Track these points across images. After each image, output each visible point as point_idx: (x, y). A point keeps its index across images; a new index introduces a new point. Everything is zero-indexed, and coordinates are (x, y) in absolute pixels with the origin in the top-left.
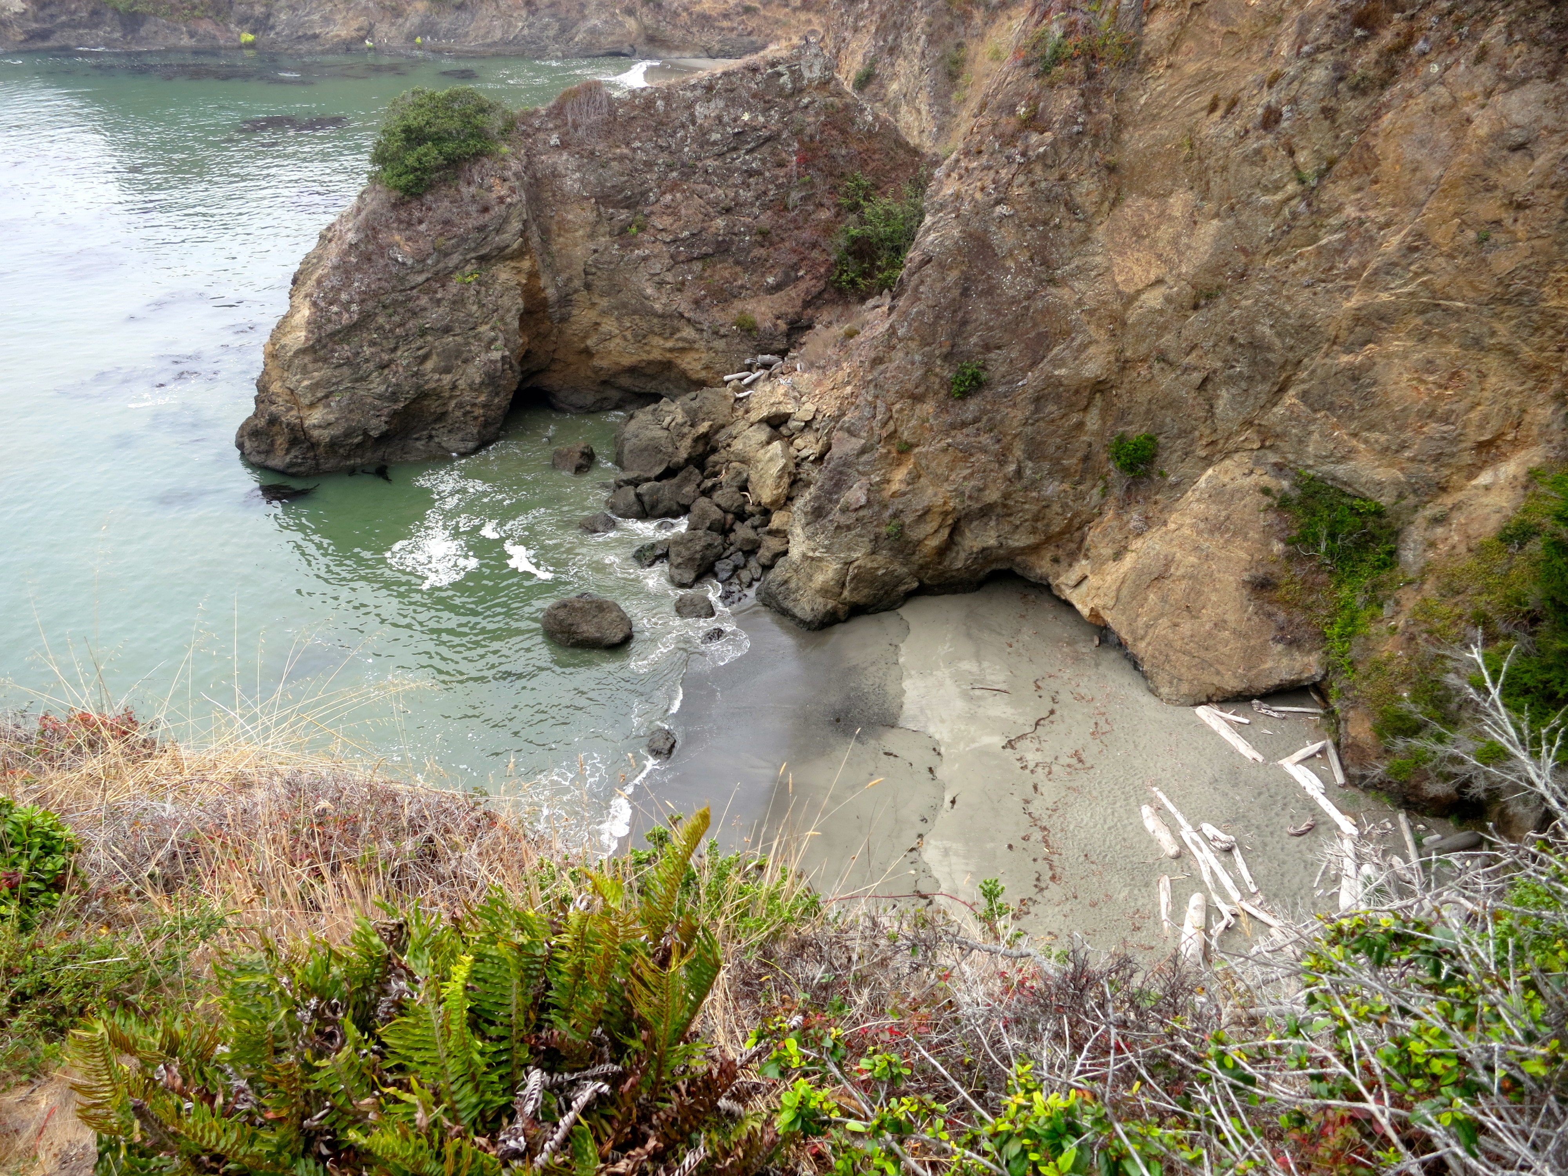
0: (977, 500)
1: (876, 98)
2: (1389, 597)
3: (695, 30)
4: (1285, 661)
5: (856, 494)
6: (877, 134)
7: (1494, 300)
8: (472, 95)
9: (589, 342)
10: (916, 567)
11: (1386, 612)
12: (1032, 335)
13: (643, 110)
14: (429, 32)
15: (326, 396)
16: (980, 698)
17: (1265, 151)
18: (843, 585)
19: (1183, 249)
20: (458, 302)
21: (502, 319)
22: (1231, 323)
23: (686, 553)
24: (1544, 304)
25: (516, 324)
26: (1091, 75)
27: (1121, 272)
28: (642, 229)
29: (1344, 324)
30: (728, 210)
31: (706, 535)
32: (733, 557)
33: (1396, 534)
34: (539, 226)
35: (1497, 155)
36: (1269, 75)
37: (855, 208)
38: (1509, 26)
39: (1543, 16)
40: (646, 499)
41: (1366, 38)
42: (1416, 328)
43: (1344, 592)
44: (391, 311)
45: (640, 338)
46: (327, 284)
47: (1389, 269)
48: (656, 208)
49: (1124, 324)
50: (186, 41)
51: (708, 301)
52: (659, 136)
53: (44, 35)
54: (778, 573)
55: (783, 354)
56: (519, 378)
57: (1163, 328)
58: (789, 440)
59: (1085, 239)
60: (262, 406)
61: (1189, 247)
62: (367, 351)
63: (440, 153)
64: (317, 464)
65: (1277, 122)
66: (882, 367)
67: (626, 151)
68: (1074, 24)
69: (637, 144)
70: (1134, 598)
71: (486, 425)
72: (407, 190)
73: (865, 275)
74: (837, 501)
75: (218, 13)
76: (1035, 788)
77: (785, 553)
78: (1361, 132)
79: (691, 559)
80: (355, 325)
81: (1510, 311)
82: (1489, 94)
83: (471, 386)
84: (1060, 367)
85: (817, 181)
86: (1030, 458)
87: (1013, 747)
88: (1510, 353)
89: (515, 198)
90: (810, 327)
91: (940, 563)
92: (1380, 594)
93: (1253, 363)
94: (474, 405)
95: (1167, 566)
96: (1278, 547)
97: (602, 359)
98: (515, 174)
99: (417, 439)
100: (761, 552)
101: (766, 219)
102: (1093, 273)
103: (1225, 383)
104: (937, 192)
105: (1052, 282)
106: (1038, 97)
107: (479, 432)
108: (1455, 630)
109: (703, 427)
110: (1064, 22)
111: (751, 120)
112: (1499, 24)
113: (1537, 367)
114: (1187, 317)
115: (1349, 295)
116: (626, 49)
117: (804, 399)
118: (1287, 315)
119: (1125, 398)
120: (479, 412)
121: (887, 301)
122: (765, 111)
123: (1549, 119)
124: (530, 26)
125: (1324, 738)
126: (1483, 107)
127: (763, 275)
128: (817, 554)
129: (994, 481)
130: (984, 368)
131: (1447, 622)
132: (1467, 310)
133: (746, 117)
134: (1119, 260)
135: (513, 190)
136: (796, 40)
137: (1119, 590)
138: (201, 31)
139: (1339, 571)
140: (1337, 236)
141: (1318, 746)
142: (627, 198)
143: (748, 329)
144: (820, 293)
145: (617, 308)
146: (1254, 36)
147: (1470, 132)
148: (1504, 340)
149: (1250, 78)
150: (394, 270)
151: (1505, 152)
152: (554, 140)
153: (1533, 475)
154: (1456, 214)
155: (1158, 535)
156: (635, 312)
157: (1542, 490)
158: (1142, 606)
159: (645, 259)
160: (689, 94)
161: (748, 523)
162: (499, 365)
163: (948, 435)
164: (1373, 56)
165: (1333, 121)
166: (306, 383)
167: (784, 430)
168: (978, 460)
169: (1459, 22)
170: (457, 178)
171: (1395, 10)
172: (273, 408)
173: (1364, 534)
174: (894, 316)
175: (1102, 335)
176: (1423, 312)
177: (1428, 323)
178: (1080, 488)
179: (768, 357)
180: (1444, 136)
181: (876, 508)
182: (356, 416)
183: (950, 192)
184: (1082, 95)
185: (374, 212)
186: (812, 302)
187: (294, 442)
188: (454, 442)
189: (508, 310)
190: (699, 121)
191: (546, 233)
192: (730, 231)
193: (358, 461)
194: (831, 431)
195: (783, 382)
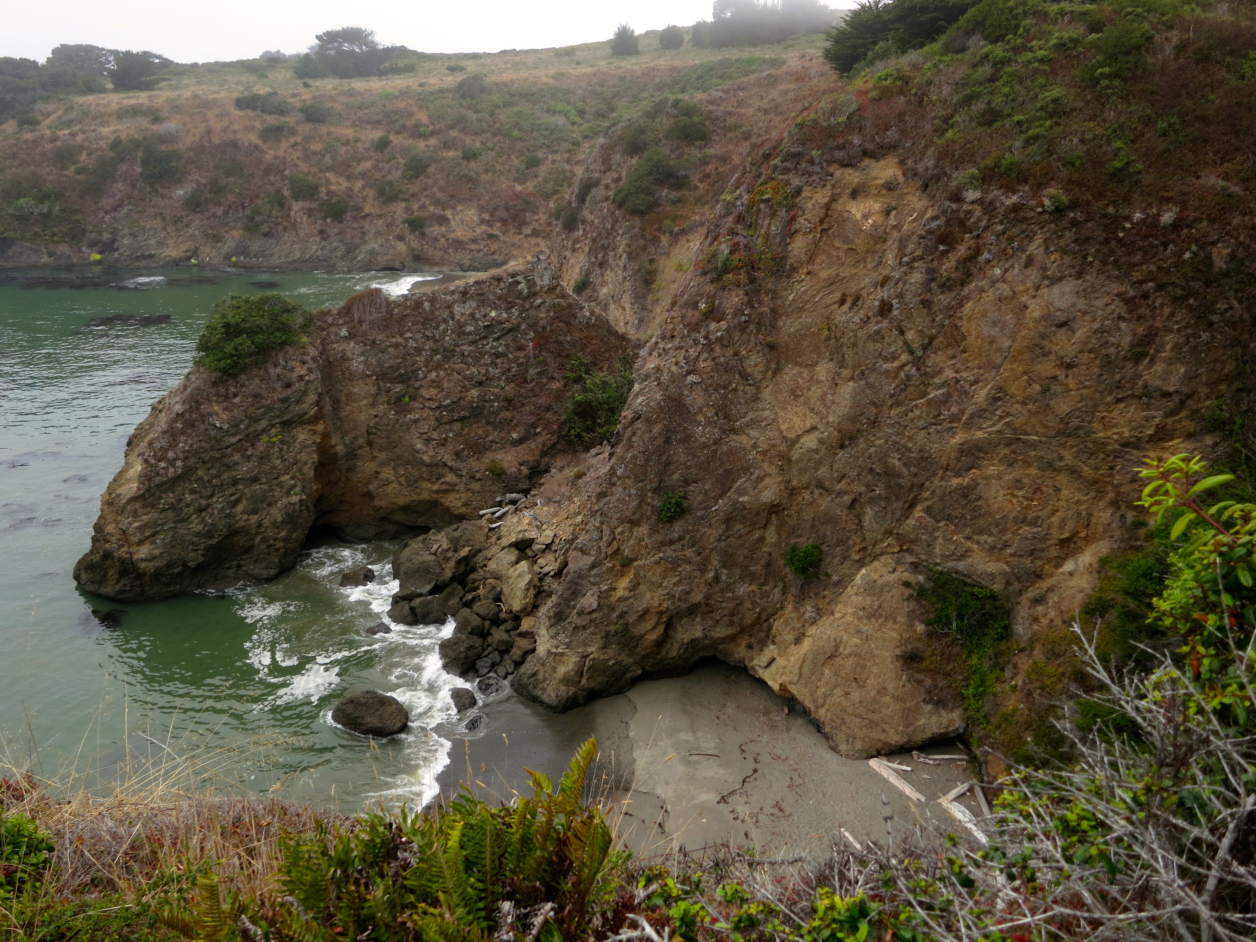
0: (686, 601)
1: (590, 299)
2: (1008, 662)
3: (450, 251)
4: (934, 718)
5: (589, 600)
6: (594, 325)
7: (1059, 434)
8: (279, 299)
9: (371, 487)
10: (639, 657)
11: (1007, 674)
12: (721, 471)
13: (414, 309)
14: (242, 253)
15: (153, 535)
16: (697, 762)
17: (883, 331)
18: (581, 675)
19: (829, 404)
20: (265, 458)
21: (300, 470)
22: (870, 457)
23: (452, 654)
24: (1095, 436)
25: (312, 474)
26: (752, 280)
27: (784, 422)
28: (413, 398)
29: (952, 455)
30: (480, 383)
31: (469, 638)
32: (491, 656)
33: (1008, 613)
34: (331, 398)
35: (1049, 330)
36: (881, 278)
37: (579, 380)
38: (1045, 241)
39: (1067, 234)
40: (418, 611)
41: (947, 251)
42: (1005, 456)
43: (974, 660)
44: (209, 465)
45: (412, 483)
46: (157, 445)
47: (981, 413)
48: (424, 383)
49: (789, 461)
50: (45, 259)
51: (466, 453)
52: (426, 329)
54: (528, 667)
55: (526, 492)
56: (313, 517)
57: (819, 464)
58: (533, 560)
59: (756, 398)
60: (97, 544)
61: (833, 402)
62: (188, 498)
63: (253, 343)
64: (143, 591)
65: (890, 310)
66: (606, 500)
67: (400, 340)
68: (738, 244)
69: (409, 335)
70: (813, 674)
71: (285, 555)
72: (225, 371)
73: (588, 430)
74: (574, 607)
75: (73, 239)
76: (746, 835)
77: (533, 650)
78: (951, 316)
79: (458, 658)
80: (179, 477)
81: (1071, 442)
82: (1037, 288)
83: (274, 524)
84: (743, 495)
85: (549, 360)
86: (724, 566)
87: (726, 802)
88: (1074, 472)
89: (313, 377)
90: (547, 471)
91: (658, 653)
92: (1001, 660)
93: (888, 487)
94: (276, 539)
95: (837, 647)
96: (920, 628)
97: (381, 500)
98: (312, 358)
99: (228, 568)
100: (513, 650)
101: (510, 390)
102: (763, 424)
103: (869, 503)
104: (642, 367)
105: (734, 431)
106: (714, 296)
107: (280, 561)
108: (1061, 685)
109: (465, 552)
110: (730, 243)
111: (498, 316)
112: (1038, 240)
113: (1096, 482)
114: (837, 454)
115: (954, 433)
116: (397, 265)
117: (544, 527)
118: (910, 450)
119: (795, 516)
120: (280, 544)
121: (607, 449)
122: (508, 309)
123: (1081, 304)
124: (323, 248)
125: (971, 778)
126: (1034, 297)
127: (509, 432)
128: (560, 650)
129: (698, 586)
130: (685, 498)
131: (1054, 679)
132: (1040, 441)
133: (493, 314)
134: (782, 413)
135: (310, 370)
136: (529, 258)
137: (801, 668)
138: (58, 252)
139: (968, 643)
140: (941, 391)
141: (966, 786)
142: (401, 375)
143: (498, 474)
144: (554, 445)
145: (393, 460)
146: (868, 251)
147: (1027, 315)
148: (1069, 463)
149: (867, 280)
150: (213, 433)
151: (1053, 329)
152: (344, 332)
153: (1103, 562)
154: (1025, 373)
155: (827, 623)
156: (407, 463)
157: (1111, 573)
158: (820, 680)
159: (416, 421)
160: (449, 297)
161: (502, 627)
162: (298, 506)
163: (660, 551)
164: (953, 263)
165: (930, 310)
166: (136, 524)
167: (529, 552)
168: (684, 570)
169: (1011, 240)
170: (266, 361)
171: (965, 232)
172: (107, 546)
173: (984, 614)
174: (613, 460)
175: (773, 470)
176: (1008, 445)
177: (1013, 452)
178: (765, 588)
179: (514, 495)
180: (1009, 318)
181: (606, 611)
182: (177, 551)
183: (652, 366)
184: (747, 294)
185: (198, 389)
186: (548, 452)
187: (123, 573)
188: (259, 570)
189: (305, 464)
190: (457, 318)
191: (336, 403)
192: (483, 399)
193: (178, 587)
194: (567, 551)
195: (527, 514)
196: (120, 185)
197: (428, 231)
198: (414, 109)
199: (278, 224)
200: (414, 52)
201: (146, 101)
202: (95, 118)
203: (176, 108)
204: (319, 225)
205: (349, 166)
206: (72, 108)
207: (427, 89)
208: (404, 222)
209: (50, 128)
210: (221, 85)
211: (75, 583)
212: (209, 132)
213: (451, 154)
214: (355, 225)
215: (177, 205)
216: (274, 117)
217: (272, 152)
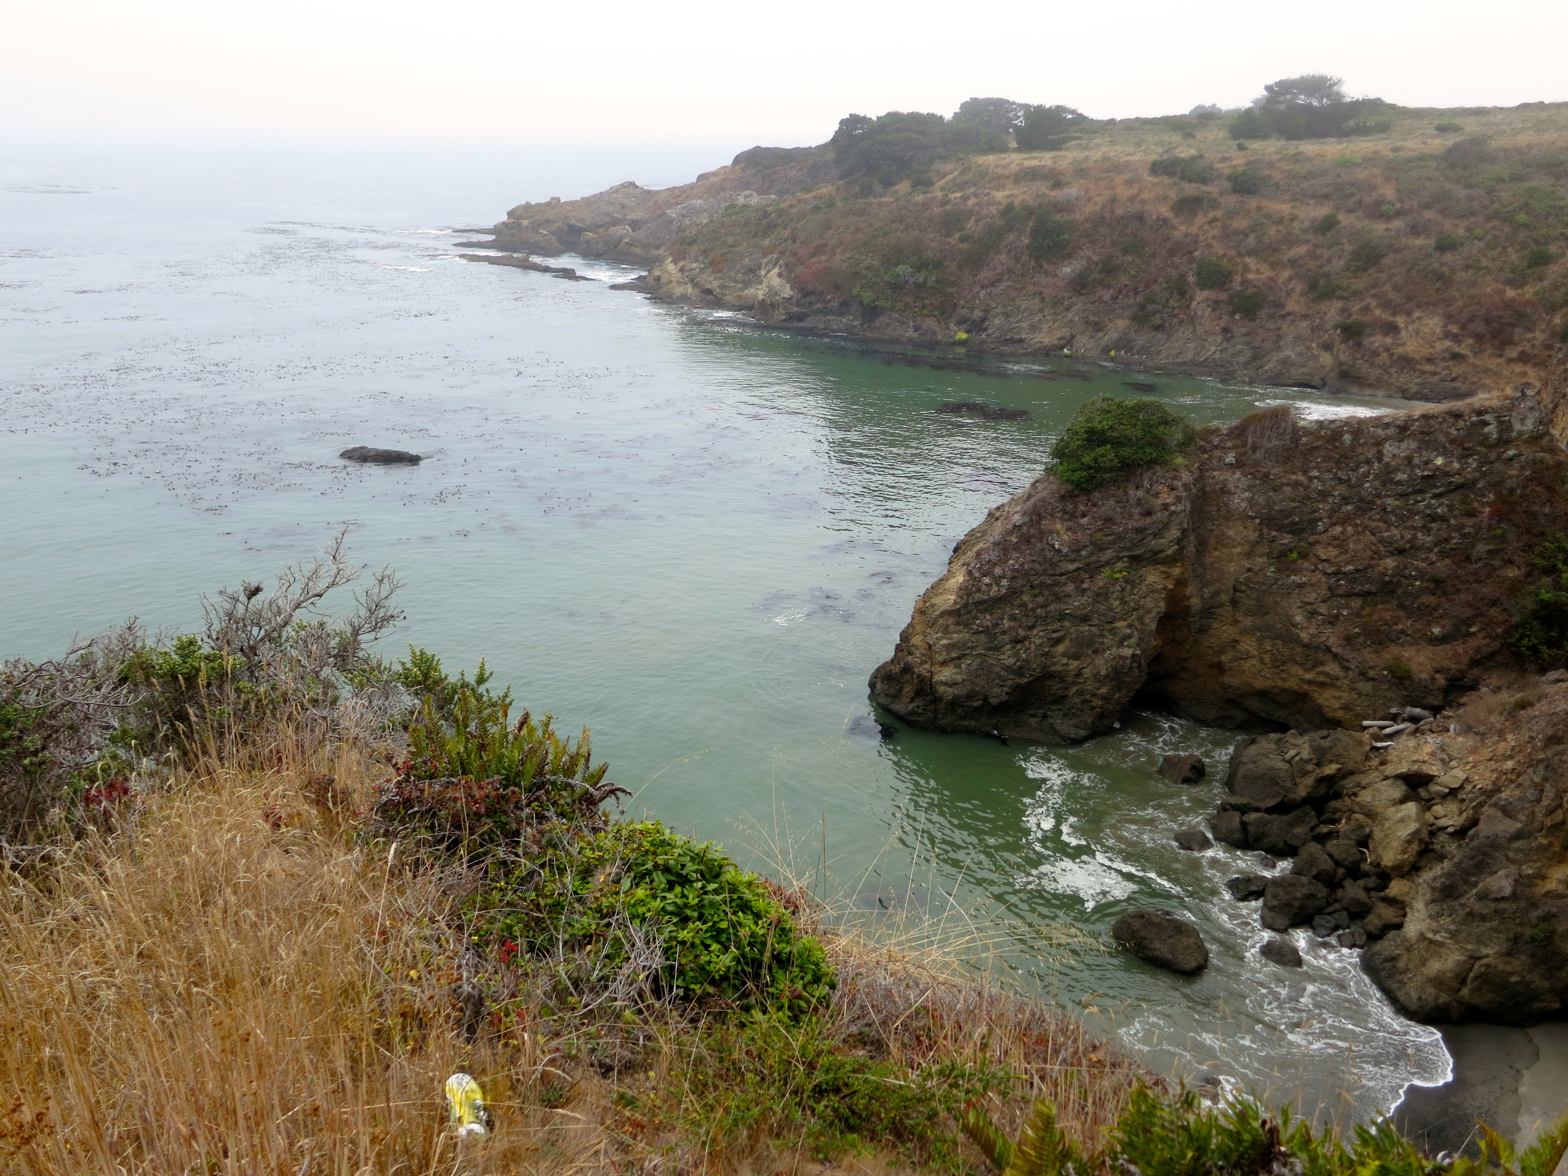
3: (1393, 370)
5: (1500, 882)
8: (1157, 407)
9: (1224, 658)
10: (1560, 985)
13: (1328, 441)
14: (1123, 347)
15: (959, 658)
18: (1463, 981)
20: (1102, 595)
21: (1140, 619)
23: (1283, 897)
25: (1154, 626)
28: (1303, 556)
30: (1401, 552)
31: (1311, 883)
32: (1335, 915)
34: (1197, 537)
37: (1551, 570)
40: (1251, 829)
44: (1037, 591)
45: (1279, 664)
46: (985, 557)
48: (1323, 538)
50: (911, 333)
51: (1360, 640)
52: (1340, 469)
53: (800, 317)
54: (1386, 946)
55: (1436, 710)
56: (1144, 678)
58: (1427, 804)
60: (900, 654)
62: (1006, 624)
63: (1117, 456)
64: (935, 718)
66: (1559, 748)
67: (1301, 478)
69: (1315, 473)
71: (1101, 716)
72: (1078, 485)
73: (1551, 643)
74: (1475, 885)
75: (943, 313)
77: (1399, 926)
79: (1288, 905)
80: (1001, 598)
83: (1096, 677)
85: (1510, 536)
89: (1180, 507)
90: (1474, 688)
94: (1094, 695)
97: (1233, 676)
98: (1184, 485)
99: (1032, 716)
100: (1370, 917)
101: (1443, 567)
107: (1093, 722)
109: (1331, 769)
111: (1445, 465)
116: (1316, 381)
117: (1453, 763)
120: (1097, 702)
122: (1462, 458)
124: (1222, 351)
127: (1429, 624)
128: (1438, 937)
133: (1439, 461)
135: (1179, 500)
136: (1509, 391)
138: (925, 327)
142: (1294, 524)
143: (1400, 677)
144: (1493, 654)
145: (1259, 629)
150: (1049, 555)
152: (1230, 458)
156: (1278, 637)
159: (1301, 586)
160: (1380, 432)
161: (1361, 882)
162: (1128, 662)
166: (944, 642)
167: (1423, 793)
170: (1128, 480)
172: (910, 658)
179: (1417, 711)
181: (1522, 904)
182: (981, 682)
185: (1043, 500)
186: (1480, 661)
187: (920, 693)
188: (1066, 727)
189: (1149, 612)
190: (1386, 459)
191: (1202, 545)
192: (1400, 572)
193: (973, 723)
194: (1481, 805)
195: (1431, 742)
196: (1003, 257)
197: (1366, 342)
198: (1379, 181)
199: (1174, 316)
200: (1393, 107)
201: (1049, 163)
202: (991, 181)
203: (1081, 172)
204: (1224, 321)
205: (1277, 251)
206: (969, 169)
207: (1402, 154)
208: (1335, 328)
209: (942, 190)
210: (1138, 145)
211: (868, 691)
212: (1113, 200)
213: (1420, 242)
214: (1270, 325)
215: (1060, 284)
216: (1193, 185)
217: (1183, 228)
